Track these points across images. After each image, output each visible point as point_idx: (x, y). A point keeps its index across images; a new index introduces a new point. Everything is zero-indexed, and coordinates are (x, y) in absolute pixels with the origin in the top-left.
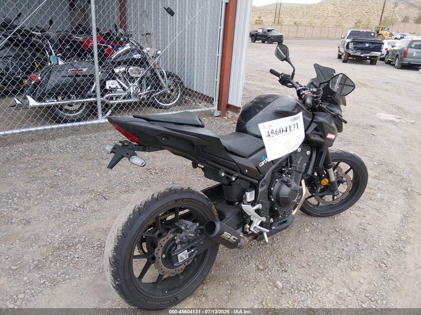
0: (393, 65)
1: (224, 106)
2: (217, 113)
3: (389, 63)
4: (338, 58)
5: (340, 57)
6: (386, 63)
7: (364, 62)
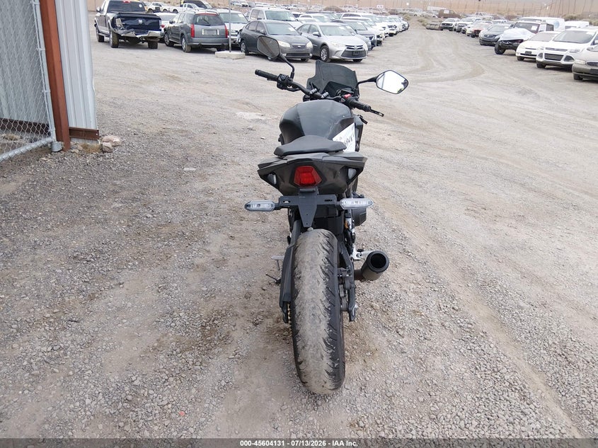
0: (180, 48)
1: (65, 133)
2: (57, 146)
3: (171, 45)
4: (100, 41)
5: (101, 39)
6: (167, 46)
7: (140, 45)
